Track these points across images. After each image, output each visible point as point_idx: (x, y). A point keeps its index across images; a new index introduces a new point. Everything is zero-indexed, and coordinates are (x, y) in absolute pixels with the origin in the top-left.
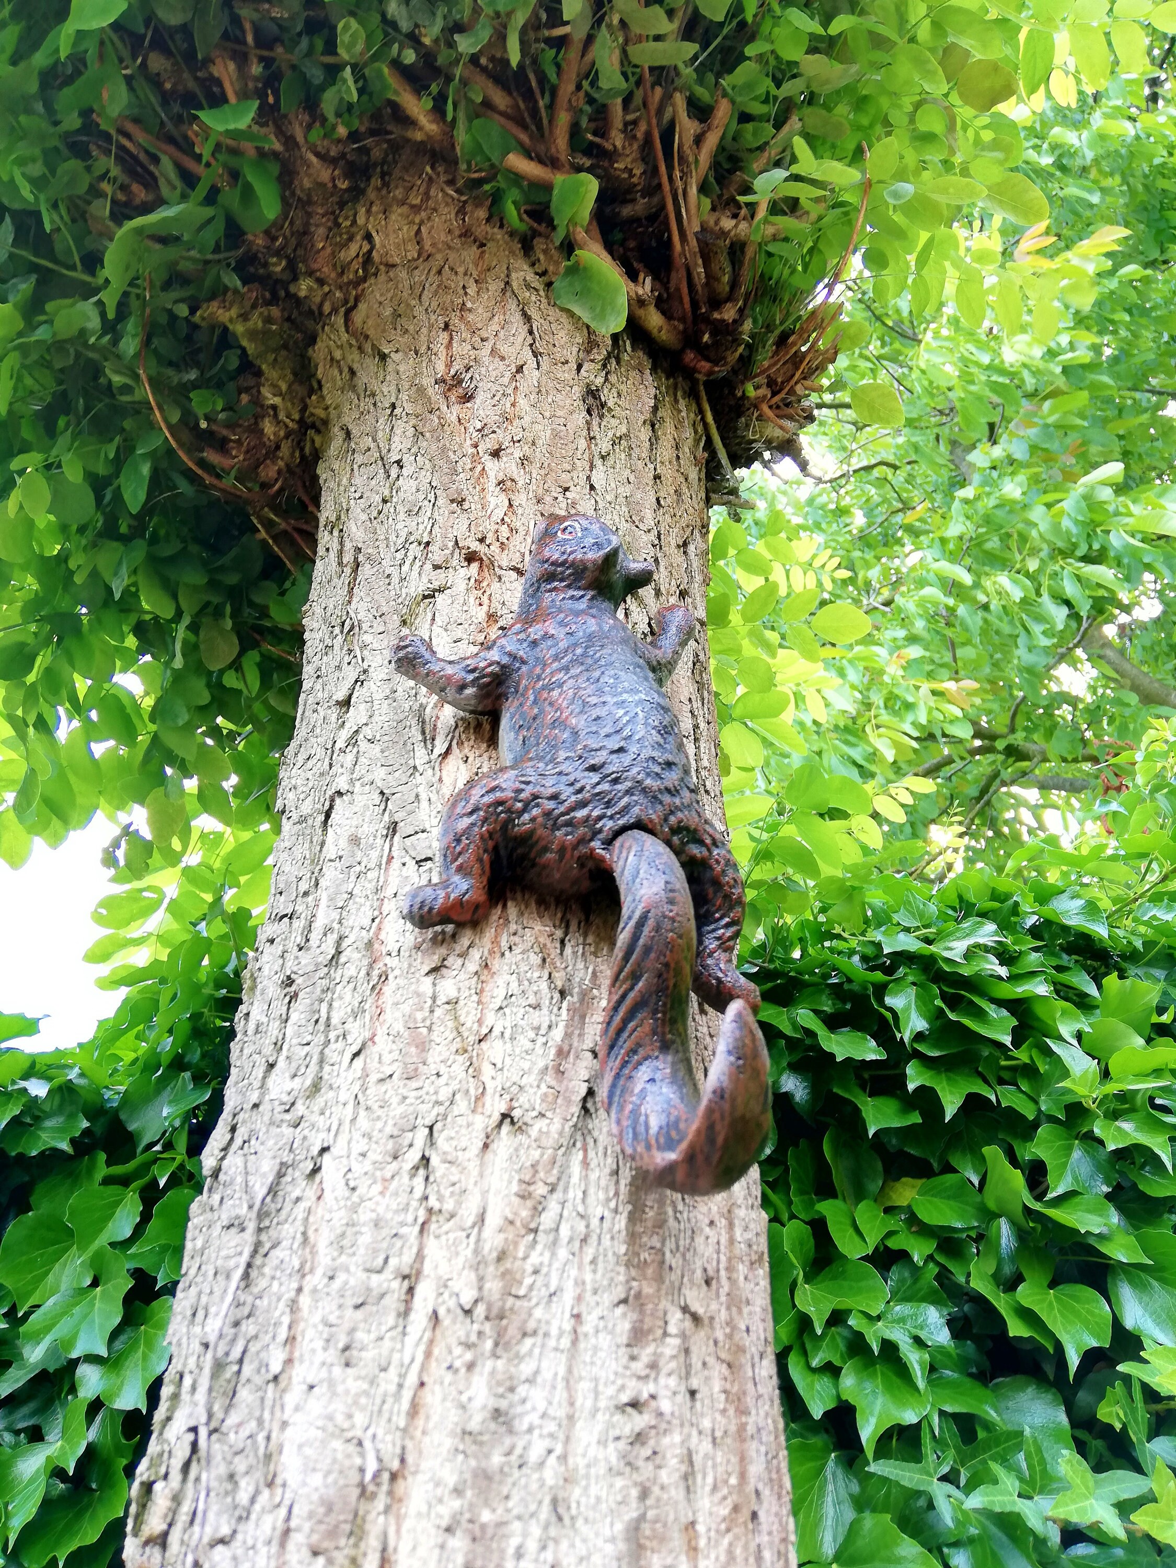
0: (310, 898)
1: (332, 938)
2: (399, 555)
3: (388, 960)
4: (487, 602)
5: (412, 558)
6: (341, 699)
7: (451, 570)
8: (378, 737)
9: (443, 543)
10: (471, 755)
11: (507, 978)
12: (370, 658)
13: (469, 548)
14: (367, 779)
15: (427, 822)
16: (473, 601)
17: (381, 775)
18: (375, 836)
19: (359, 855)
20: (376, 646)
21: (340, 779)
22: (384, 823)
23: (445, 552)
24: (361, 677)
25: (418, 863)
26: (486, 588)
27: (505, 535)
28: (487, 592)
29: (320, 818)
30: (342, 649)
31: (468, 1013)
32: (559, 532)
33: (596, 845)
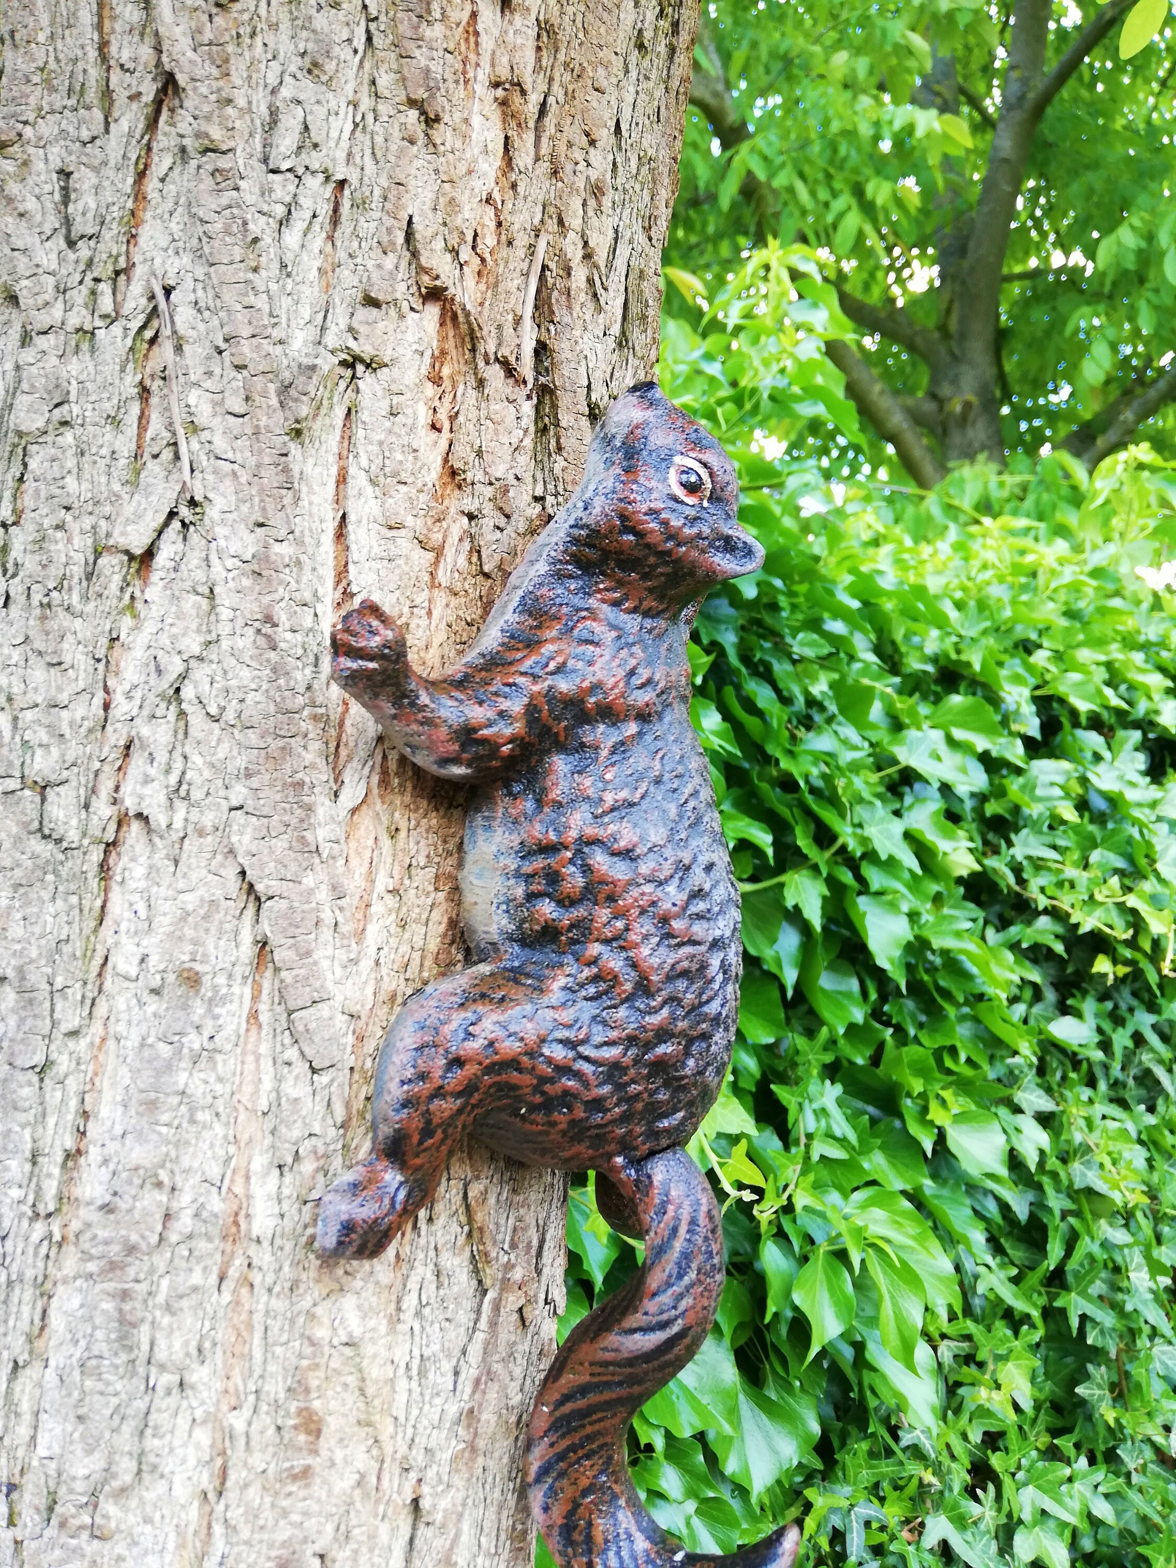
0: (81, 1045)
1: (153, 1201)
2: (282, 187)
3: (253, 1250)
4: (447, 426)
5: (308, 215)
6: (138, 551)
7: (393, 312)
8: (230, 716)
9: (389, 231)
10: (403, 825)
11: (423, 1272)
12: (210, 477)
13: (437, 277)
14: (208, 819)
15: (329, 975)
16: (424, 417)
17: (246, 839)
18: (230, 976)
19: (199, 1009)
20: (221, 444)
21: (148, 790)
22: (247, 950)
23: (389, 262)
24: (184, 512)
25: (314, 1071)
26: (447, 384)
27: (489, 240)
28: (448, 398)
29: (96, 855)
30: (123, 370)
31: (375, 1356)
32: (672, 471)
33: (619, 1160)
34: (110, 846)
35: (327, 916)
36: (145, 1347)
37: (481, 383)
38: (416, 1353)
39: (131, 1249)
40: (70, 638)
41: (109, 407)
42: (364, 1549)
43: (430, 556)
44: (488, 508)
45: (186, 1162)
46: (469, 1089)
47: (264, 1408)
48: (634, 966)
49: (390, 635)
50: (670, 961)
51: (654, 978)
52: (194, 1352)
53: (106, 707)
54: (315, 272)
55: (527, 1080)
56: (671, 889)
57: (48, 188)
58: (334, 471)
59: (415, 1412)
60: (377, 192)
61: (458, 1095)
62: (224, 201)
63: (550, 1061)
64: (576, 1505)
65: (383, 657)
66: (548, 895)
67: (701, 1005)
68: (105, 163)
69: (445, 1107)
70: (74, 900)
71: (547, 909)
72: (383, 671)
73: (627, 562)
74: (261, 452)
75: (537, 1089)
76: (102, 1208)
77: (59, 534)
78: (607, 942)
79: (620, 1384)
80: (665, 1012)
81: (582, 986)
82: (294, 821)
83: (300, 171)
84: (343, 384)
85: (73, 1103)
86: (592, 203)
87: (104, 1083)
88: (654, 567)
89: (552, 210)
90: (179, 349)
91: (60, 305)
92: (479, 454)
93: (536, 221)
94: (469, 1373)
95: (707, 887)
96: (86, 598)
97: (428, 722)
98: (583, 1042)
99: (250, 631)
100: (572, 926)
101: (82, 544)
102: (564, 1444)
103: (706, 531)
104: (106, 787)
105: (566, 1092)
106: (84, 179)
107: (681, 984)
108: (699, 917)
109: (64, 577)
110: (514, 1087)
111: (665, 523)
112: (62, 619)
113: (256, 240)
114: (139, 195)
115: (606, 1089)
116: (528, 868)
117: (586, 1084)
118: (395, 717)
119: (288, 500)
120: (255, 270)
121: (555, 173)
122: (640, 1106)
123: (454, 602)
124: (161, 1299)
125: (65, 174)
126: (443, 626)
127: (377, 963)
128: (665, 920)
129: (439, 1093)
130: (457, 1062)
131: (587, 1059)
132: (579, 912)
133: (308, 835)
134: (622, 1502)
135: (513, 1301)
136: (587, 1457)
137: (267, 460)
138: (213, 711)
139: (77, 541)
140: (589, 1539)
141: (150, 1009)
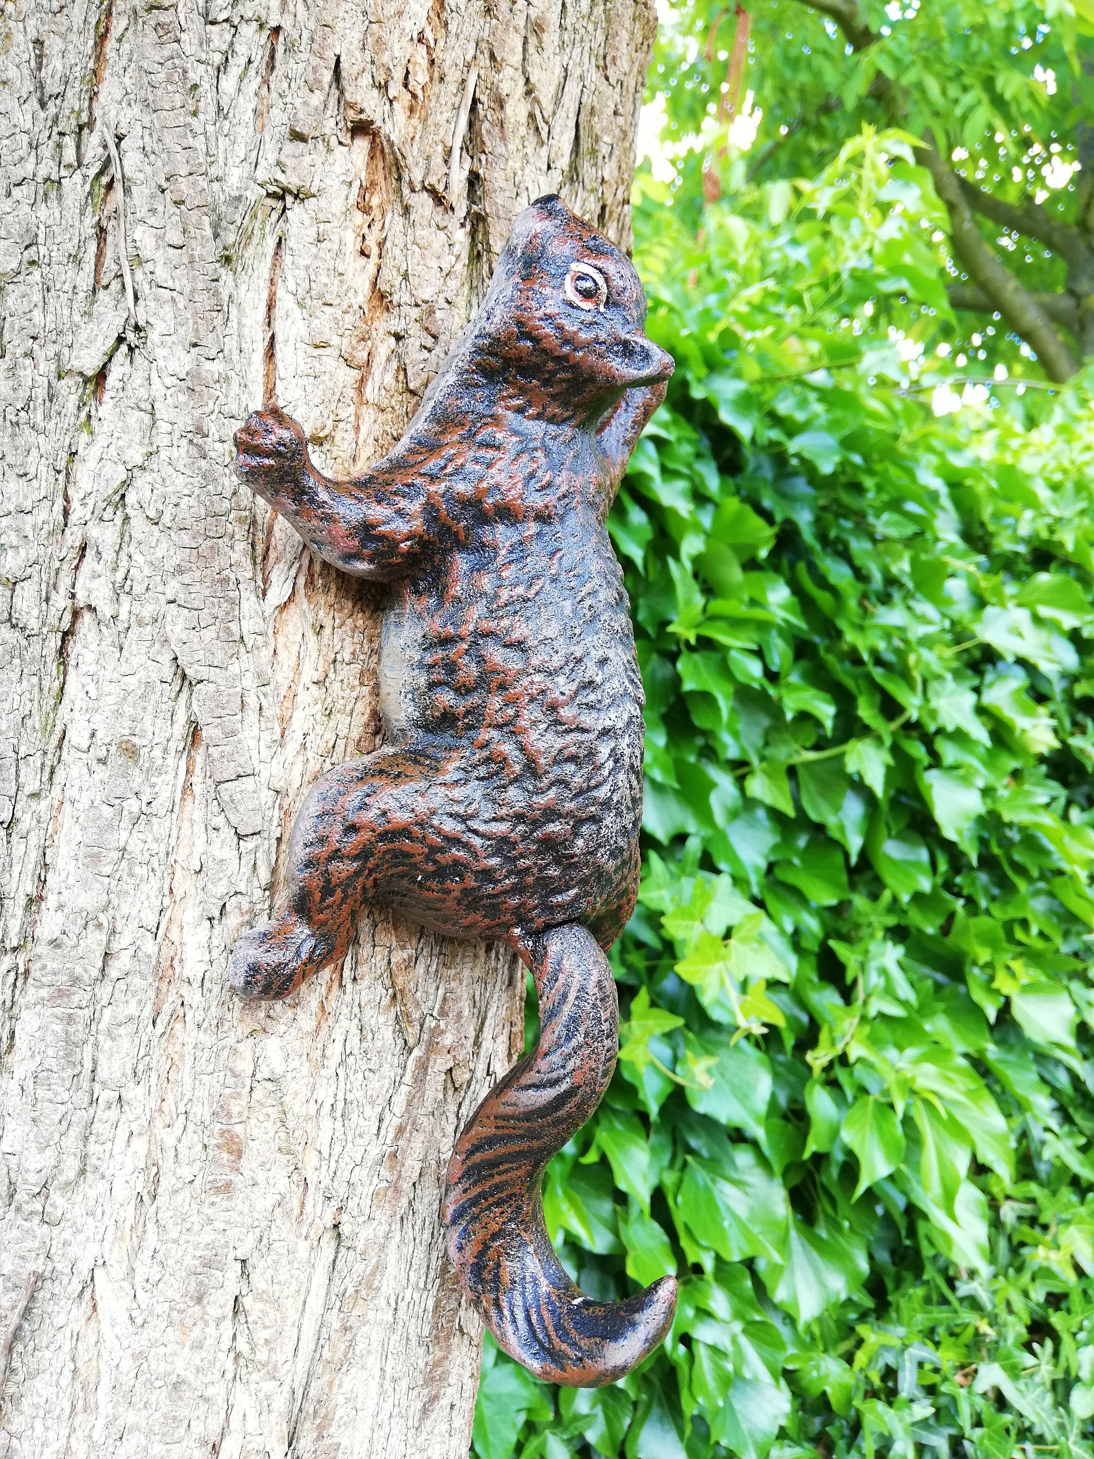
0: (43, 806)
1: (95, 940)
2: (220, 36)
3: (185, 990)
4: (375, 251)
5: (243, 60)
6: (90, 373)
7: (321, 146)
8: (166, 519)
9: (315, 70)
10: (328, 623)
11: (346, 1025)
12: (152, 304)
13: (362, 111)
14: (147, 611)
15: (254, 754)
16: (352, 243)
17: (178, 628)
18: (165, 750)
19: (137, 778)
20: (162, 274)
21: (95, 584)
22: (180, 728)
23: (317, 99)
24: (131, 336)
25: (240, 837)
26: (376, 213)
27: (420, 77)
28: (377, 226)
29: (54, 642)
30: (82, 214)
31: (296, 1094)
32: (568, 278)
33: (517, 931)
34: (67, 635)
35: (252, 700)
36: (88, 1065)
37: (407, 210)
38: (340, 1096)
39: (75, 980)
40: (34, 452)
41: (70, 247)
42: (284, 1261)
43: (356, 374)
44: (415, 329)
45: (125, 910)
46: (364, 854)
47: (191, 1127)
48: (522, 749)
49: (286, 435)
50: (558, 746)
51: (542, 761)
52: (129, 1072)
53: (66, 513)
54: (250, 114)
55: (417, 848)
56: (561, 680)
57: (25, 56)
58: (265, 296)
59: (337, 1149)
60: (306, 35)
61: (355, 858)
62: (166, 53)
63: (439, 832)
64: (486, 1247)
65: (279, 454)
66: (447, 684)
67: (590, 789)
68: (70, 29)
69: (344, 868)
70: (35, 680)
71: (446, 698)
72: (279, 469)
73: (528, 370)
74: (195, 278)
75: (428, 858)
76: (51, 942)
77: (28, 362)
78: (499, 727)
79: (521, 1137)
80: (552, 793)
81: (475, 766)
82: (221, 614)
83: (236, 21)
84: (275, 216)
85: (34, 855)
86: (533, 40)
87: (61, 839)
88: (553, 373)
89: (484, 45)
90: (127, 191)
91: (32, 159)
92: (406, 277)
93: (469, 57)
94: (392, 1122)
95: (598, 679)
96: (47, 417)
97: (328, 518)
98: (471, 817)
99: (184, 442)
100: (467, 713)
101: (47, 368)
102: (475, 1191)
103: (603, 336)
104: (65, 582)
105: (456, 862)
106: (54, 45)
107: (570, 768)
108: (590, 707)
109: (30, 399)
110: (407, 855)
111: (560, 328)
112: (28, 436)
113: (195, 87)
114: (99, 56)
115: (494, 861)
116: (429, 659)
117: (475, 855)
118: (297, 513)
119: (219, 320)
120: (195, 114)
121: (488, 10)
122: (530, 880)
123: (381, 417)
124: (103, 1026)
125: (38, 43)
126: (371, 441)
127: (304, 746)
128: (553, 708)
129: (336, 855)
130: (352, 828)
131: (475, 832)
132: (474, 699)
133: (234, 626)
134: (531, 1249)
135: (441, 1063)
136: (498, 1204)
137: (200, 286)
138: (152, 514)
139: (43, 367)
140: (497, 1279)
141: (97, 777)
